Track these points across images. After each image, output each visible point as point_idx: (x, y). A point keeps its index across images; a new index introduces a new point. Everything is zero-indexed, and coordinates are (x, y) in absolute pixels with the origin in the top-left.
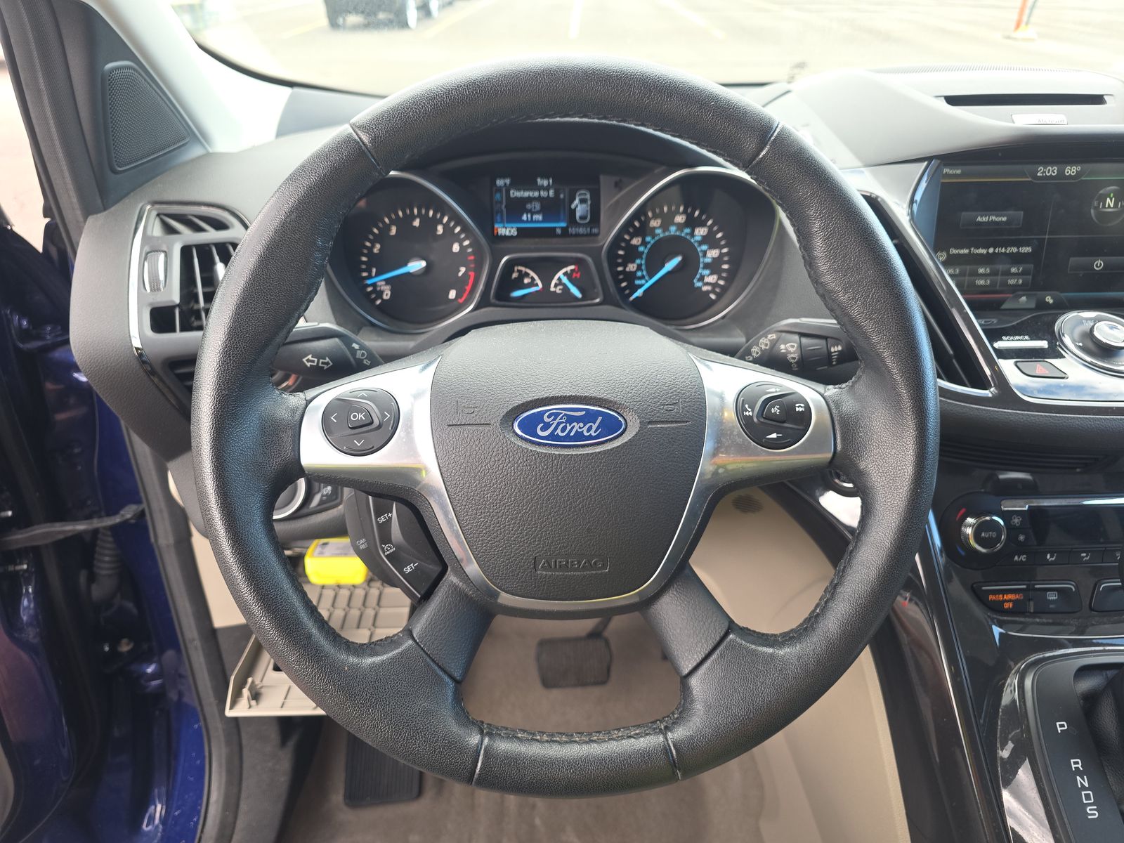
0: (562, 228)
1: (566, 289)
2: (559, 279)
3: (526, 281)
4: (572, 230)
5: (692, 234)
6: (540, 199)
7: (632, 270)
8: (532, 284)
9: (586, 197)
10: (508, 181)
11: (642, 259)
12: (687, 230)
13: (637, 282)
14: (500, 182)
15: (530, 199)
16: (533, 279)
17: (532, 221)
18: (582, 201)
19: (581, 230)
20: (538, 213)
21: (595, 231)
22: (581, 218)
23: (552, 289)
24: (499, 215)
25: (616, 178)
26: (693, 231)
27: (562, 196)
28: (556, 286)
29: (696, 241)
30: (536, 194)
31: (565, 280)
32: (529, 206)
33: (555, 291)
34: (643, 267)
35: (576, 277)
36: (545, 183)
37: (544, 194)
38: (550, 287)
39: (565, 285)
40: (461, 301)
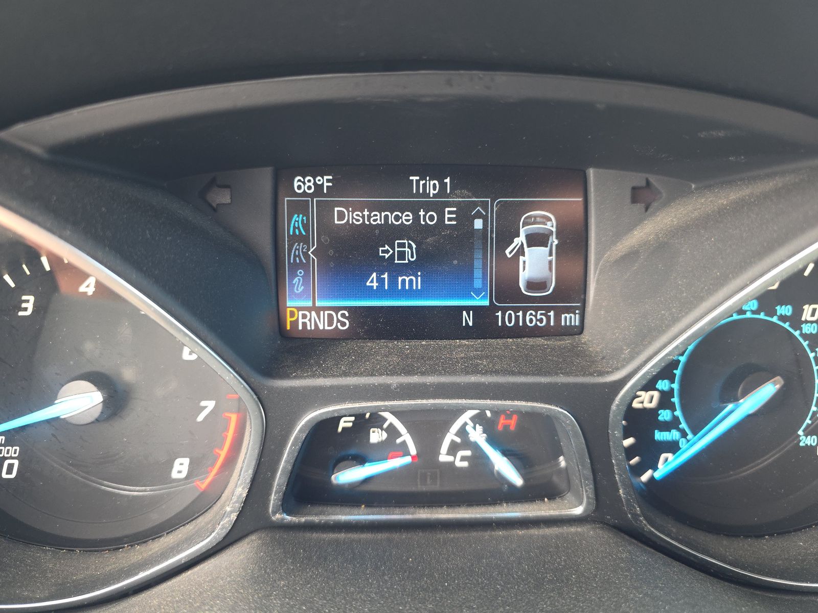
0: (477, 311)
1: (479, 459)
2: (462, 432)
3: (376, 436)
4: (507, 318)
5: (796, 320)
6: (416, 232)
7: (647, 405)
8: (391, 447)
9: (549, 226)
10: (325, 181)
11: (673, 382)
12: (785, 310)
13: (659, 436)
14: (303, 184)
15: (389, 234)
16: (393, 432)
17: (394, 292)
18: (536, 240)
19: (532, 319)
20: (410, 269)
21: (570, 319)
22: (531, 285)
23: (444, 458)
24: (300, 272)
25: (638, 179)
26: (798, 312)
27: (478, 224)
28: (454, 449)
29: (805, 336)
30: (407, 218)
31: (477, 435)
32: (385, 251)
33: (452, 464)
34: (676, 400)
35: (506, 427)
36: (432, 187)
37: (428, 218)
38: (438, 453)
39: (475, 447)
40: (203, 484)
